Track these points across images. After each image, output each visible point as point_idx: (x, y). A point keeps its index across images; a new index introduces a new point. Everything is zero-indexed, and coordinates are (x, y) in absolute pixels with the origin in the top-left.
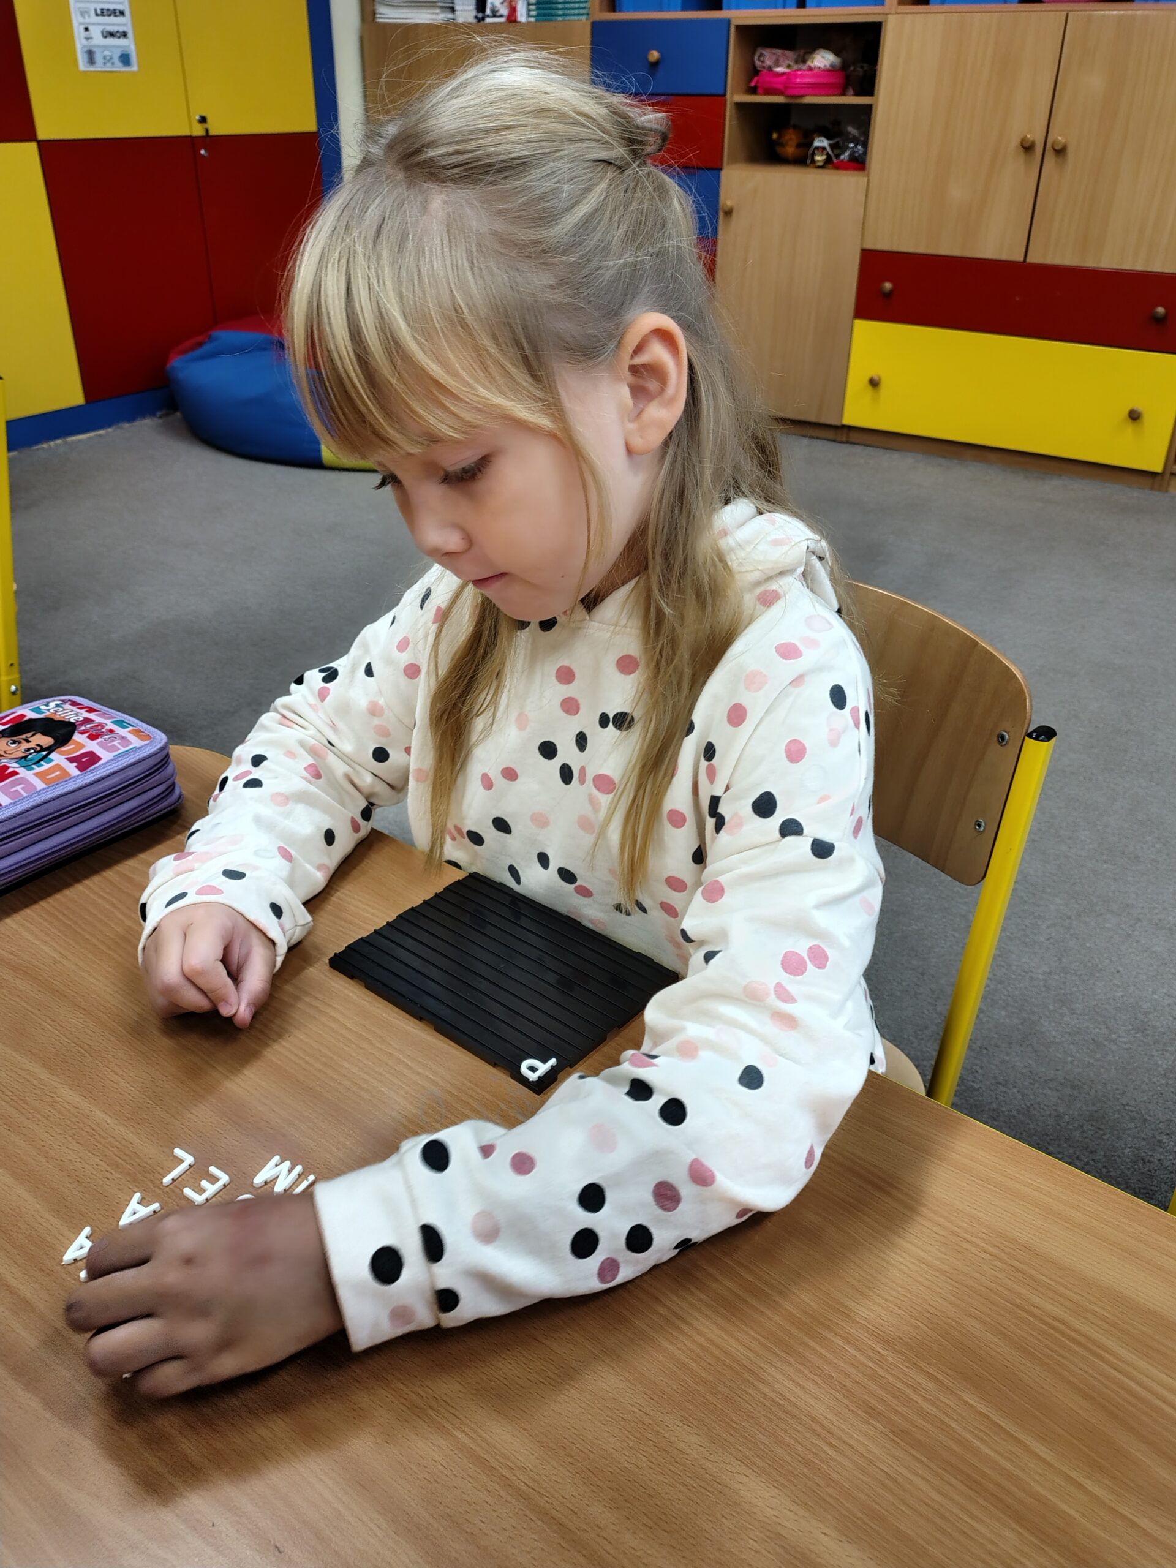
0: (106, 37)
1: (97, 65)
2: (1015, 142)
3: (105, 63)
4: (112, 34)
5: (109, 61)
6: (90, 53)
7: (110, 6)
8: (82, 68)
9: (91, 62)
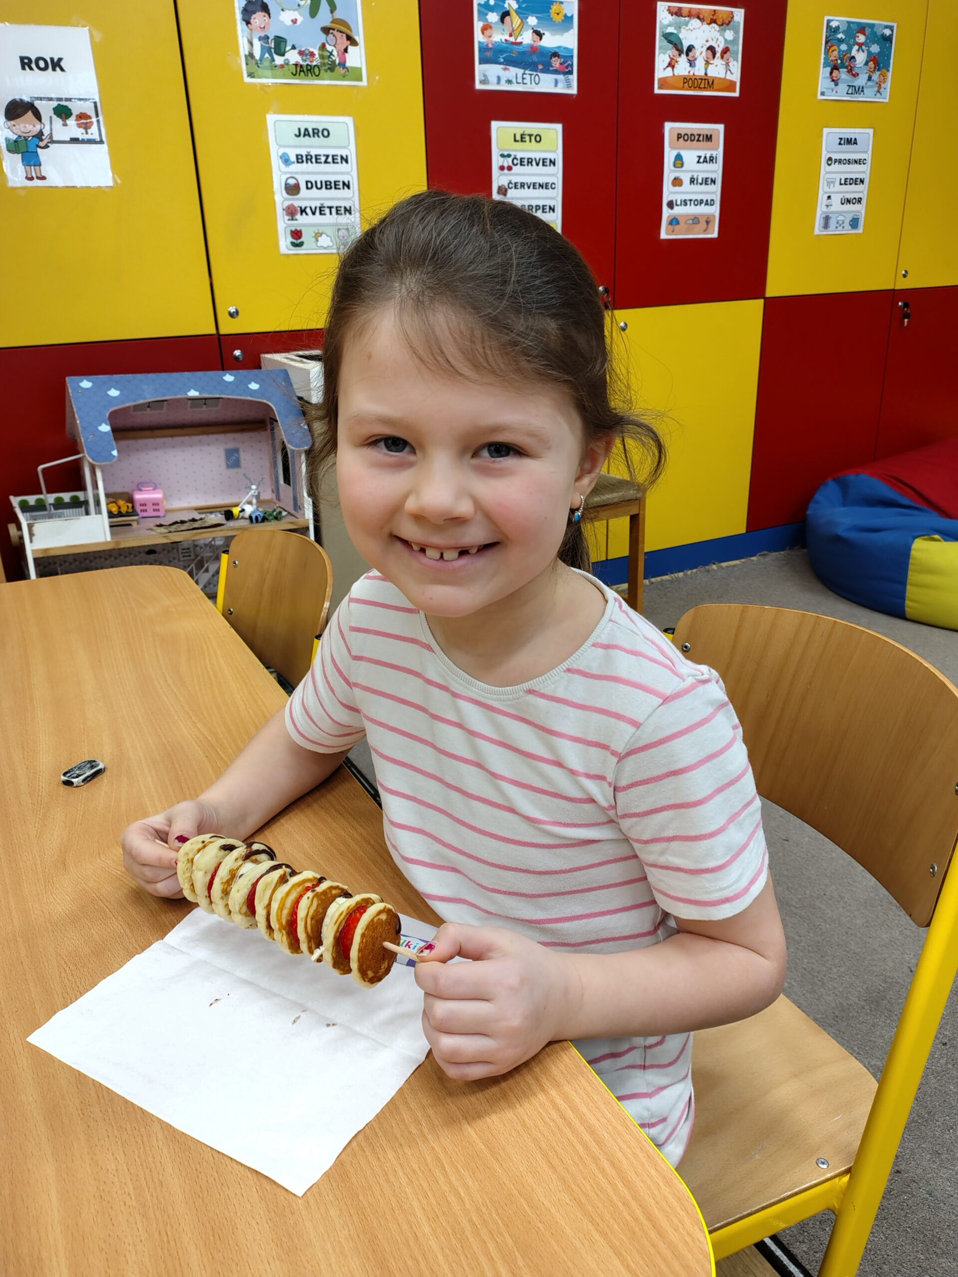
0: (842, 204)
1: (829, 229)
3: (837, 227)
4: (849, 201)
5: (840, 225)
6: (827, 219)
7: (854, 176)
8: (817, 231)
9: (826, 226)
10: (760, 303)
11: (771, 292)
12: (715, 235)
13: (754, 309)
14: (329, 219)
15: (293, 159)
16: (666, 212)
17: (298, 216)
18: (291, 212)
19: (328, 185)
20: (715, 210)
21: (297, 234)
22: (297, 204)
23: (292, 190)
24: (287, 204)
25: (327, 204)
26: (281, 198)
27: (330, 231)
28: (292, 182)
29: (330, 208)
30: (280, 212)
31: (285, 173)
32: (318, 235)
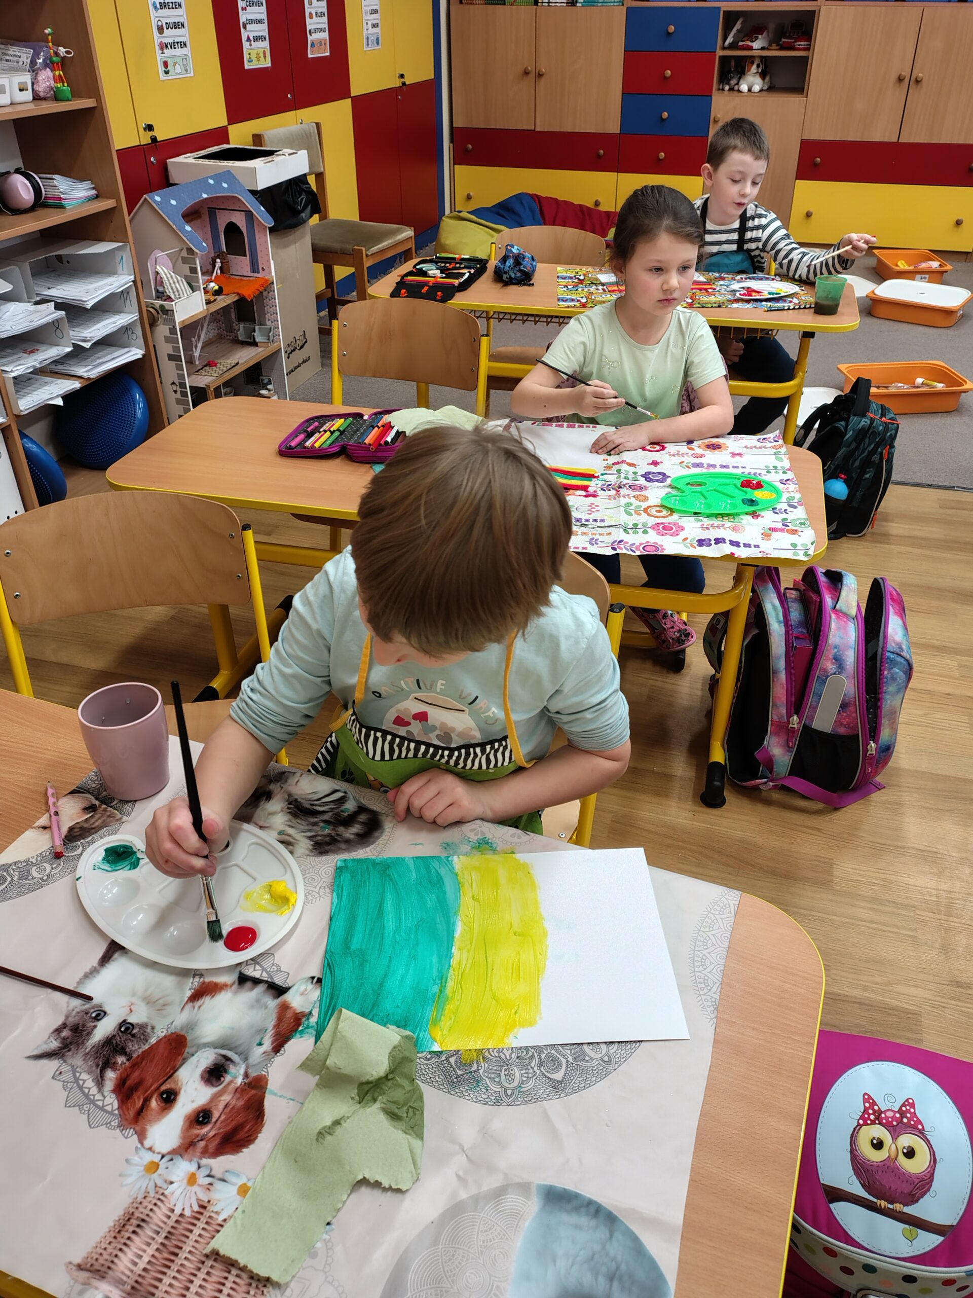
0: (372, 28)
2: (893, 77)
3: (371, 44)
4: (374, 26)
5: (373, 43)
6: (368, 38)
7: (374, 8)
8: (365, 49)
9: (368, 45)
10: (349, 100)
11: (354, 92)
12: (328, 54)
13: (346, 104)
14: (179, 51)
15: (158, 6)
16: (310, 38)
17: (165, 51)
18: (163, 46)
19: (177, 25)
20: (325, 35)
21: (166, 64)
22: (165, 41)
23: (160, 30)
24: (160, 40)
25: (177, 40)
26: (157, 39)
27: (179, 60)
28: (160, 24)
29: (178, 43)
30: (157, 48)
31: (156, 17)
32: (175, 64)
